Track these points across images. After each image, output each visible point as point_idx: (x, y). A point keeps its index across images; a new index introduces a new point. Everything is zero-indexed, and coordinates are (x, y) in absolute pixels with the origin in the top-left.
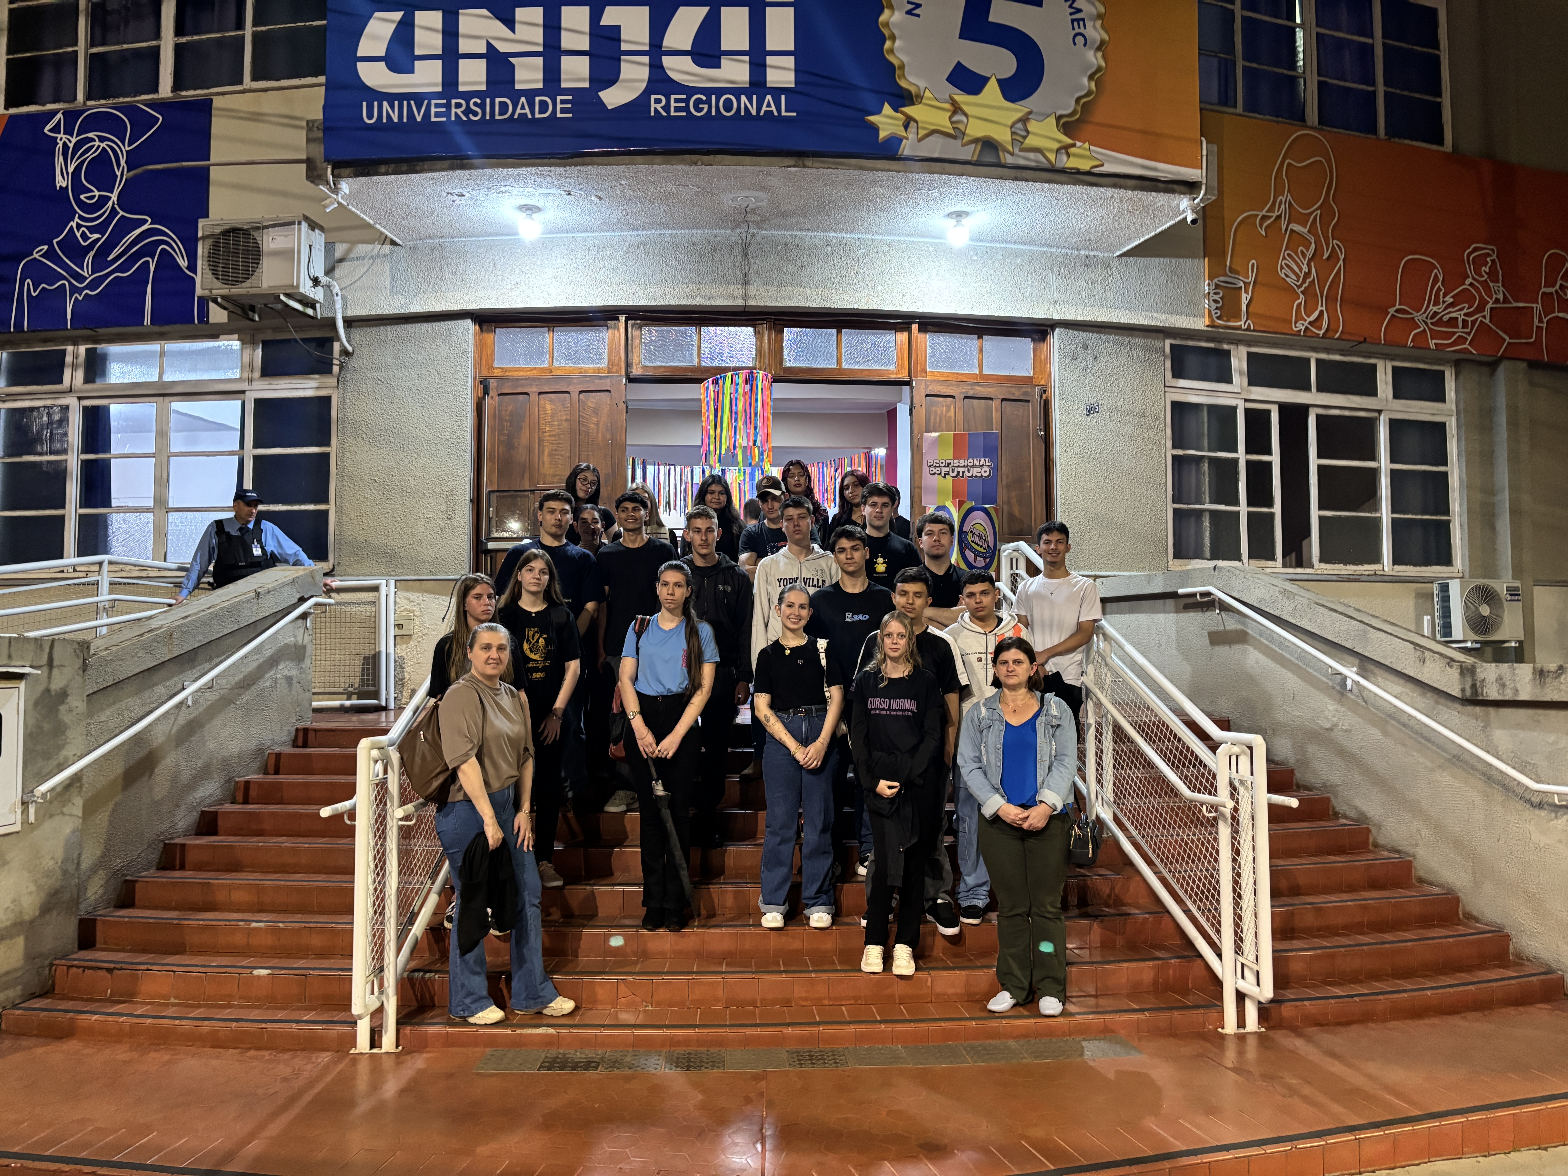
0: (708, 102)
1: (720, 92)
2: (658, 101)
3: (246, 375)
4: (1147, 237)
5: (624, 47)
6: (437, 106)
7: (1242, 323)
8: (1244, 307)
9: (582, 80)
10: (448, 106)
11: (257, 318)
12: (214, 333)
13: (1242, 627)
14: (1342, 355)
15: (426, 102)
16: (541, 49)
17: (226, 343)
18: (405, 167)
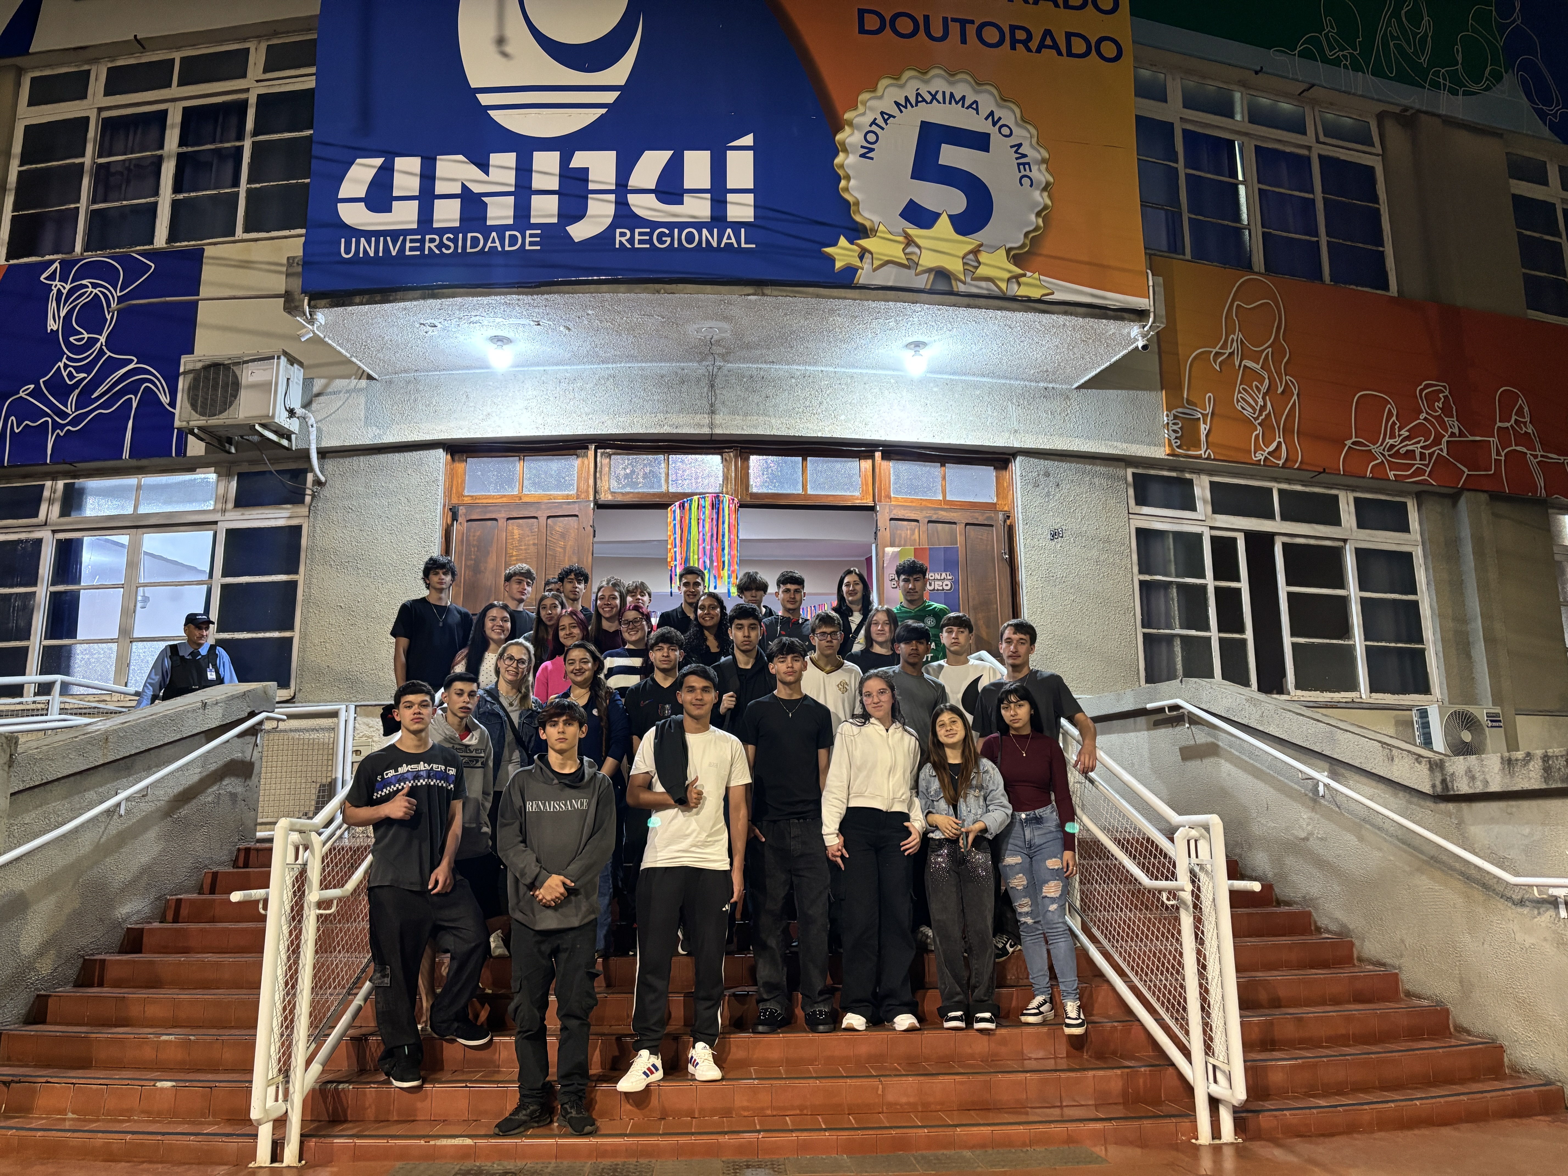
0: (671, 235)
1: (682, 226)
2: (623, 234)
3: (219, 506)
4: (1103, 367)
5: (591, 186)
6: (412, 241)
7: (1202, 452)
8: (1203, 437)
9: (551, 216)
10: (422, 241)
11: (233, 450)
12: (192, 466)
13: (1213, 740)
14: (1303, 485)
15: (402, 238)
16: (513, 189)
17: (203, 476)
18: (378, 297)
